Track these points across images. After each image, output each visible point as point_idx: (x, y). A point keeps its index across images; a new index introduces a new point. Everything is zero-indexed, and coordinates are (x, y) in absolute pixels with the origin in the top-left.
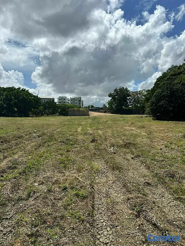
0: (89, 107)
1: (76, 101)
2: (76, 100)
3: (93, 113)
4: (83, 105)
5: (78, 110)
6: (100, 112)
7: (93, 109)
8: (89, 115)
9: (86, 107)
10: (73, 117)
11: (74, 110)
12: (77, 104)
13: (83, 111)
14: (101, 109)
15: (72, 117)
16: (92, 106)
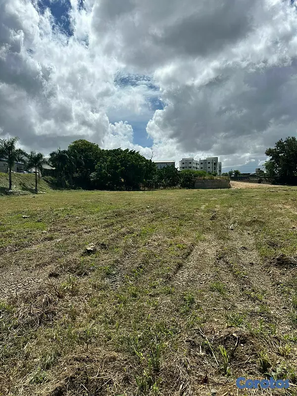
0: (231, 173)
1: (209, 165)
2: (209, 163)
3: (238, 183)
4: (220, 171)
5: (212, 179)
6: (250, 182)
7: (238, 176)
8: (230, 187)
9: (226, 175)
10: (203, 190)
11: (204, 179)
12: (211, 170)
13: (220, 181)
14: (253, 176)
15: (201, 190)
16: (237, 173)
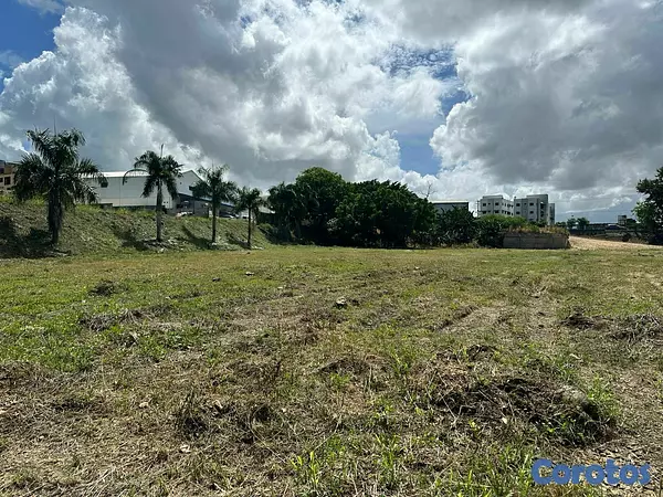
0: (571, 223)
1: (531, 208)
2: (532, 204)
3: (584, 240)
4: (552, 219)
5: (534, 232)
6: (607, 239)
7: (584, 228)
8: (568, 247)
9: (563, 225)
10: (519, 251)
11: (520, 232)
12: (534, 217)
13: (550, 235)
14: (614, 228)
15: (513, 250)
16: (583, 222)
